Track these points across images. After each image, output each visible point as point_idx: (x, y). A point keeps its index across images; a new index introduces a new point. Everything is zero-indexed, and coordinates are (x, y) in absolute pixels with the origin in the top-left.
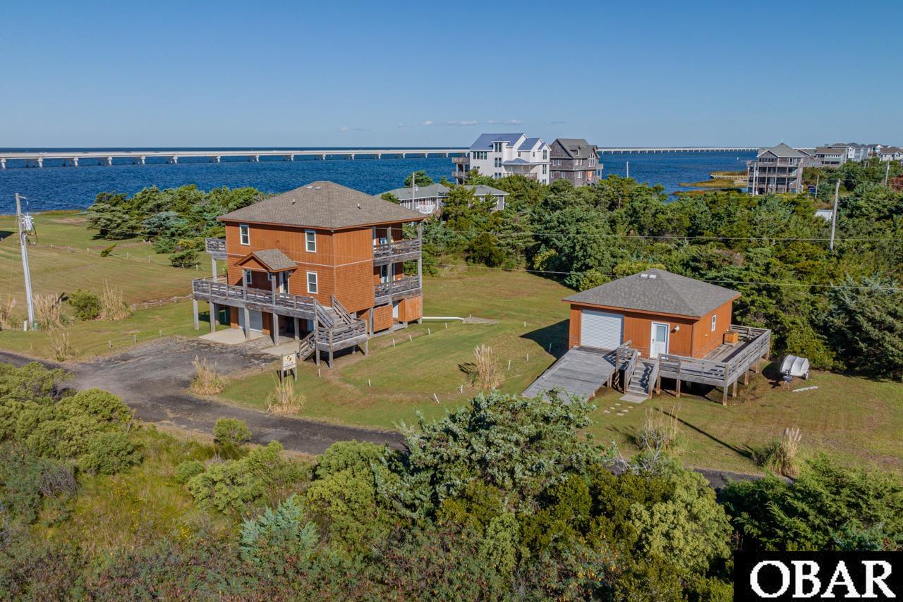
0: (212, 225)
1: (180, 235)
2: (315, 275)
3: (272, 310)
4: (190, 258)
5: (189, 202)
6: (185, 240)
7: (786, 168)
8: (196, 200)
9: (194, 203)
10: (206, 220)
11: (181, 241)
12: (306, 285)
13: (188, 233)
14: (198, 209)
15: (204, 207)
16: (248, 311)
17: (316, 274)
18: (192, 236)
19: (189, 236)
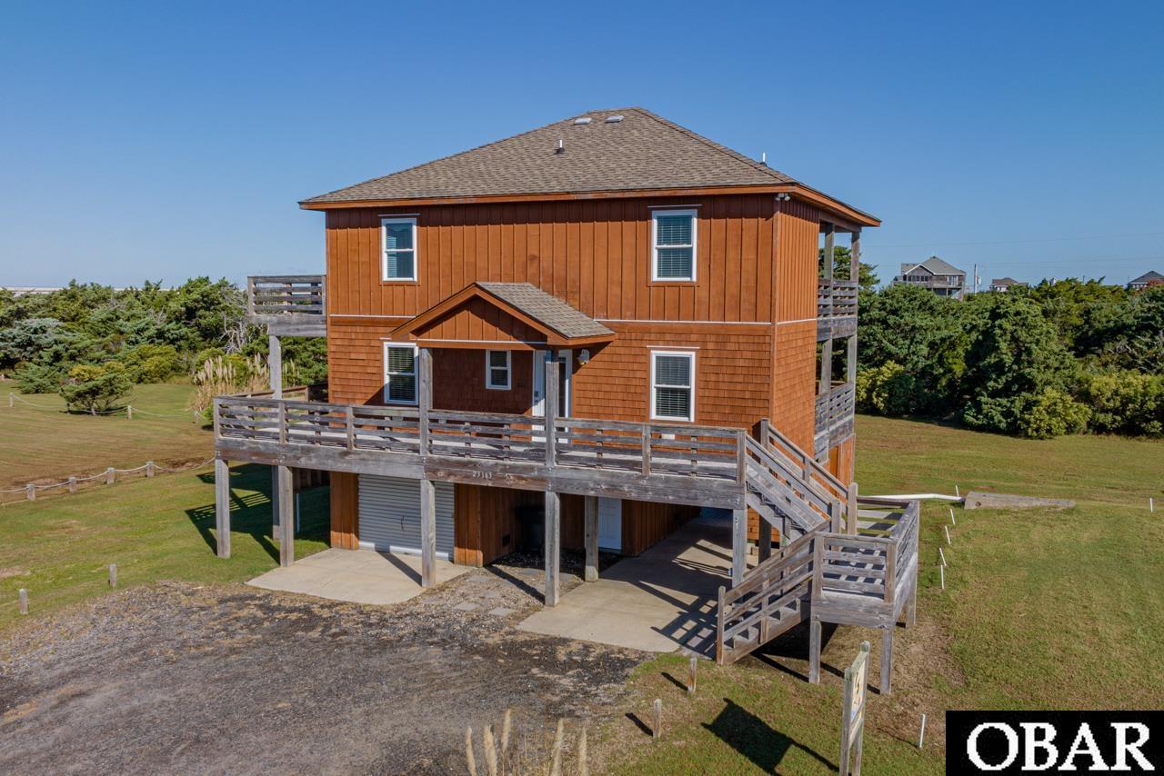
0: (137, 342)
1: (72, 358)
2: (686, 360)
3: (542, 480)
4: (112, 393)
5: (84, 304)
6: (86, 367)
7: (945, 289)
8: (96, 301)
9: (92, 307)
10: (122, 333)
11: (77, 369)
12: (648, 394)
13: (91, 355)
14: (104, 316)
15: (115, 311)
16: (432, 489)
17: (693, 355)
18: (99, 360)
19: (91, 361)
